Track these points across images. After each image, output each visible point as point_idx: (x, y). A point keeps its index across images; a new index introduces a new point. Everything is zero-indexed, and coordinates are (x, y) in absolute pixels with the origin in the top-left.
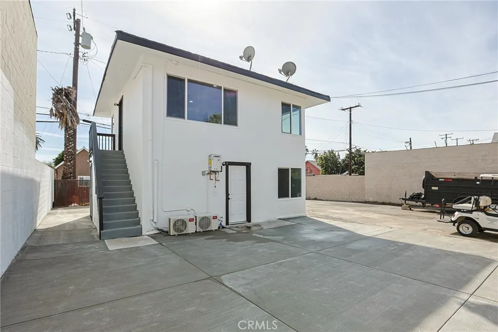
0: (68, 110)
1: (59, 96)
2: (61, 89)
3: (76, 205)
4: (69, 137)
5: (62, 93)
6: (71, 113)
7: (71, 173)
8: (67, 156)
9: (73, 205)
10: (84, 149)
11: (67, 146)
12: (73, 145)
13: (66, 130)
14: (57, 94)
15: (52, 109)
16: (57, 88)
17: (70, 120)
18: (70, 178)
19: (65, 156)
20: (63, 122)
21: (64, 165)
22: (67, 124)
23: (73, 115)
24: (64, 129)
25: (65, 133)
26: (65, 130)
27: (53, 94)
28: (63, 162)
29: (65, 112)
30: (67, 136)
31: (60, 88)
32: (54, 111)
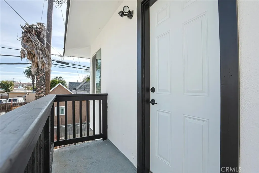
0: (38, 50)
1: (29, 35)
2: (31, 27)
4: (41, 80)
5: (33, 31)
6: (41, 54)
11: (39, 91)
12: (45, 88)
13: (38, 73)
14: (27, 33)
15: (22, 50)
16: (26, 25)
17: (40, 62)
22: (38, 66)
23: (44, 56)
25: (37, 76)
27: (23, 33)
29: (36, 53)
30: (39, 80)
31: (30, 25)
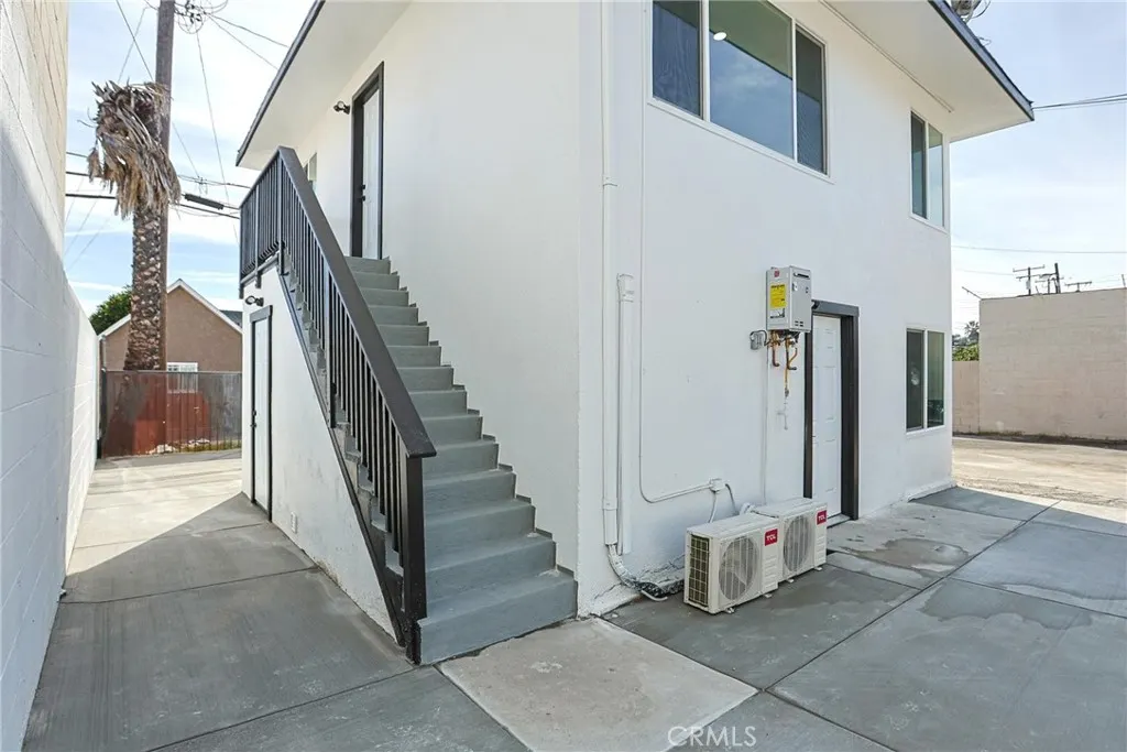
0: (146, 156)
1: (119, 113)
2: (126, 92)
3: (169, 449)
4: (148, 240)
5: (129, 102)
6: (156, 167)
7: (153, 352)
8: (142, 298)
9: (160, 448)
10: (179, 287)
11: (143, 269)
12: (159, 266)
13: (139, 221)
14: (114, 105)
15: (95, 153)
16: (111, 87)
17: (150, 189)
18: (150, 367)
19: (136, 298)
20: (128, 196)
21: (133, 325)
22: (140, 200)
23: (163, 172)
24: (131, 216)
25: (136, 228)
26: (135, 220)
27: (100, 106)
28: (128, 318)
29: (137, 163)
30: (143, 238)
31: (122, 86)
32: (101, 157)
